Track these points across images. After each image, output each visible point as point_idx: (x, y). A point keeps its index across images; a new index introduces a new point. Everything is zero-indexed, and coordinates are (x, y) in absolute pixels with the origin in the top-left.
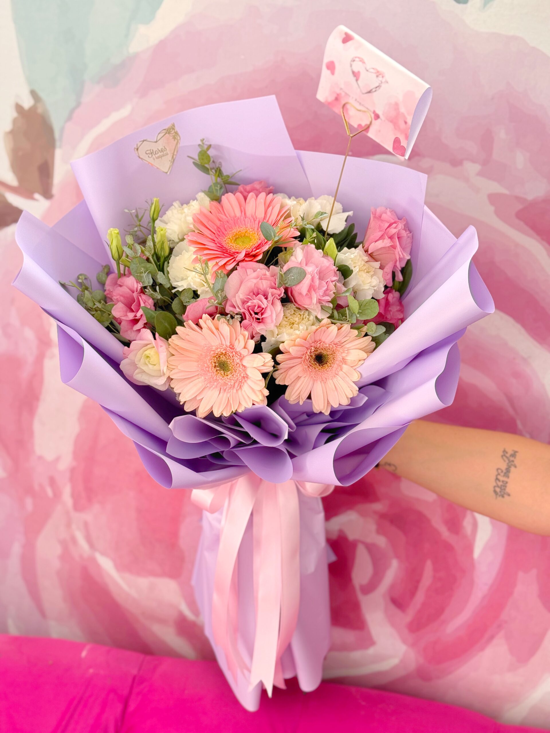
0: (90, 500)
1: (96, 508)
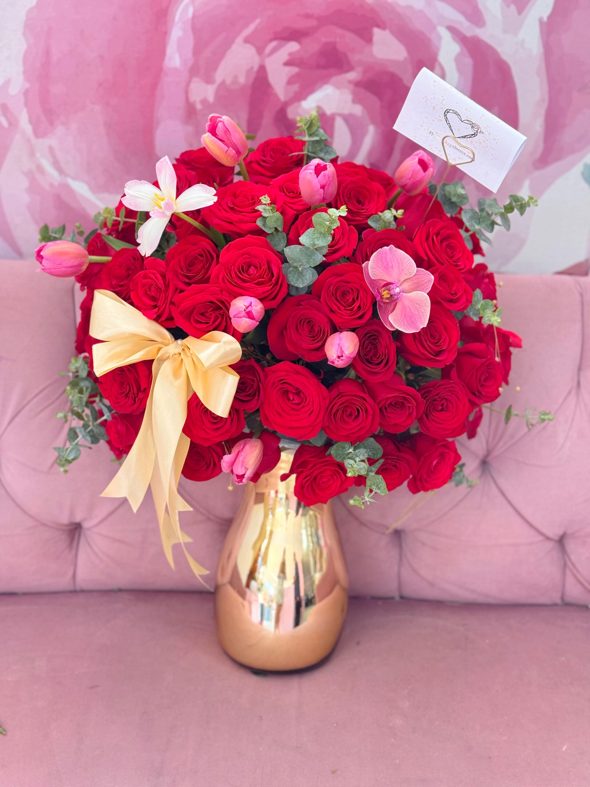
0: (51, 123)
1: (60, 130)
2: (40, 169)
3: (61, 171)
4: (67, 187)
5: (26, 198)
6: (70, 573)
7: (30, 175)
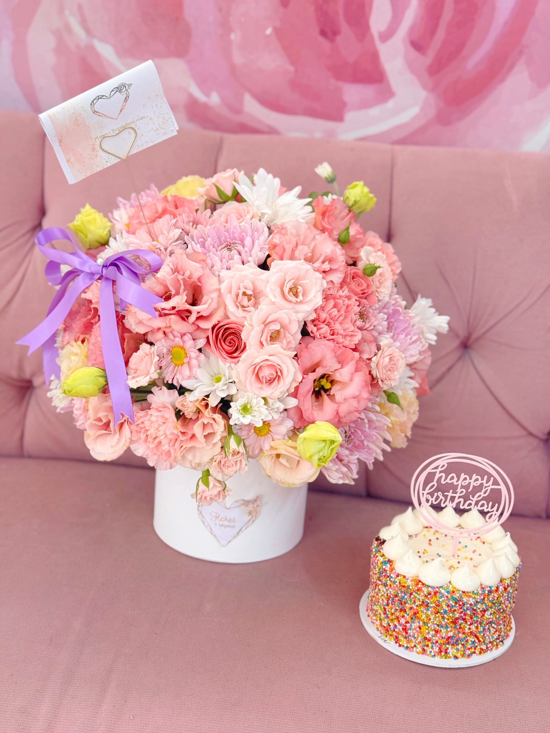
2: (68, 28)
3: (88, 31)
4: (91, 48)
5: (51, 59)
6: (18, 435)
7: (58, 35)
